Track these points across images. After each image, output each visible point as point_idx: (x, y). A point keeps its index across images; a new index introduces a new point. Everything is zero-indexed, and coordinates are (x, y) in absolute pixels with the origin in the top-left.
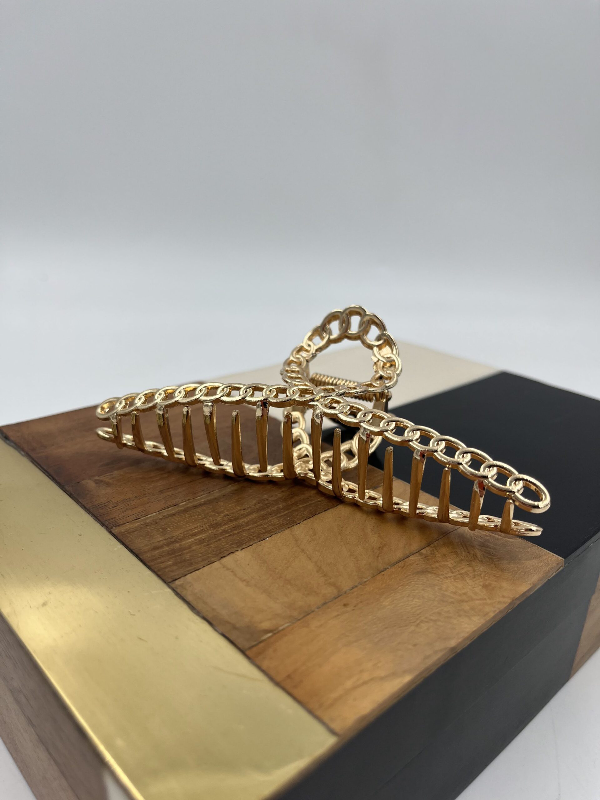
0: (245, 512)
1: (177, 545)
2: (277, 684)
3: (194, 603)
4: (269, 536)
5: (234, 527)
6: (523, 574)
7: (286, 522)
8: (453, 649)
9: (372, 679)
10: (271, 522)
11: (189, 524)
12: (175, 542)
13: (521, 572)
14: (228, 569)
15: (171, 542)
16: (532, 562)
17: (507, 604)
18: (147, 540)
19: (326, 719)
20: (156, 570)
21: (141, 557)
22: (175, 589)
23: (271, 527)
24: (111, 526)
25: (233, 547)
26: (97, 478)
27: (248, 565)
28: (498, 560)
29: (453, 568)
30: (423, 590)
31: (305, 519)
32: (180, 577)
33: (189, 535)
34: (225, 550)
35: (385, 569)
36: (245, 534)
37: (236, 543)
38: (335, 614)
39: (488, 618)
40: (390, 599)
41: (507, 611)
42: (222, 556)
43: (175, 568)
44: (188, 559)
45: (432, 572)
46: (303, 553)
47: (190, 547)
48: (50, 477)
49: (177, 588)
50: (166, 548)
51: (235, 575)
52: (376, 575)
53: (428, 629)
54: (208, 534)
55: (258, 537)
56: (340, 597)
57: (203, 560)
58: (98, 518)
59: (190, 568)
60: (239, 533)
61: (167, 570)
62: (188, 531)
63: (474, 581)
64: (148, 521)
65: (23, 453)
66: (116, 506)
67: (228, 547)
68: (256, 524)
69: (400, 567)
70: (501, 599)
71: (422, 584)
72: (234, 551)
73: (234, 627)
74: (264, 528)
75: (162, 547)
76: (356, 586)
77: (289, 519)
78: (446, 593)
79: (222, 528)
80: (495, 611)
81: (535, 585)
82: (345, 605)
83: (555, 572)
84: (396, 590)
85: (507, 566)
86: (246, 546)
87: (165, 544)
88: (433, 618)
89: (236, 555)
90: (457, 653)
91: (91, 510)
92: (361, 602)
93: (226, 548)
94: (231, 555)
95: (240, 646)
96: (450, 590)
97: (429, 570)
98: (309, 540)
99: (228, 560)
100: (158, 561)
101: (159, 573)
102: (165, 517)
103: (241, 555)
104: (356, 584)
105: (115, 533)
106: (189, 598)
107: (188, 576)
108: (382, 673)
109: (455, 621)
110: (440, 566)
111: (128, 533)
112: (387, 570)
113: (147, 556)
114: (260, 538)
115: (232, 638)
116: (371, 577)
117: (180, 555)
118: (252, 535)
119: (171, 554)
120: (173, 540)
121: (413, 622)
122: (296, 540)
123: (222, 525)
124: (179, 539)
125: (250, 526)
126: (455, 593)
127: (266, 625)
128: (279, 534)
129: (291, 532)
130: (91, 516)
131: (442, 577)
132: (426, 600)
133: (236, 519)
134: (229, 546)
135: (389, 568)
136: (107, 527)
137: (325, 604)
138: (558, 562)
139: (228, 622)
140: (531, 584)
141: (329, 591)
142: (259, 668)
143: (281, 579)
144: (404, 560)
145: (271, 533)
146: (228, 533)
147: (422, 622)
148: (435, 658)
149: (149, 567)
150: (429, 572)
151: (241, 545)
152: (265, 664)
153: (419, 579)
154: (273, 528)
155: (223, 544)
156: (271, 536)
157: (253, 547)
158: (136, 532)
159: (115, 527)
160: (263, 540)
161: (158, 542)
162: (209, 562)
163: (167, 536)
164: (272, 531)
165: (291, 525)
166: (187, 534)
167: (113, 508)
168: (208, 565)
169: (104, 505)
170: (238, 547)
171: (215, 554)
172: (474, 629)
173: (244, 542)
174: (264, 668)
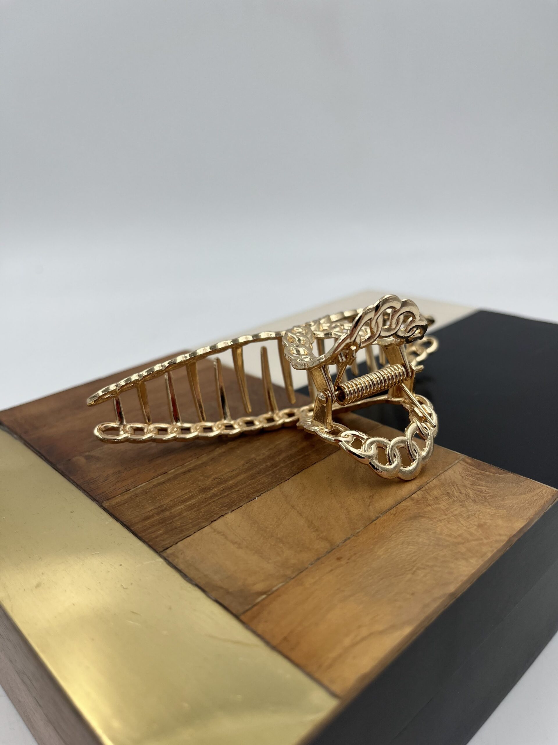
0: (234, 473)
1: (168, 513)
2: (274, 648)
3: (186, 571)
4: (258, 495)
5: (224, 490)
6: (519, 509)
7: (274, 480)
8: (452, 595)
9: (371, 634)
10: (259, 481)
11: (178, 491)
12: (166, 510)
13: (516, 508)
14: (219, 533)
15: (161, 510)
16: (526, 497)
17: (504, 542)
18: (137, 511)
19: (326, 682)
20: (147, 541)
21: (132, 529)
22: (167, 558)
23: (260, 486)
24: (102, 500)
25: (223, 510)
26: (87, 454)
27: (239, 526)
28: (491, 497)
29: (446, 509)
30: (418, 535)
31: (293, 474)
32: (171, 545)
33: (180, 502)
34: (215, 514)
35: (377, 518)
36: (234, 496)
37: (226, 506)
38: (330, 569)
39: (486, 559)
40: (384, 548)
41: (505, 549)
42: (213, 520)
43: (166, 536)
44: (179, 526)
45: (425, 516)
46: (294, 510)
47: (180, 514)
48: (42, 457)
49: (168, 557)
50: (157, 518)
51: (226, 538)
52: (368, 525)
53: (425, 576)
54: (197, 499)
55: (248, 497)
56: (334, 551)
57: (193, 526)
58: (89, 493)
59: (181, 535)
60: (228, 495)
61: (158, 540)
62: (178, 498)
63: (468, 522)
64: (138, 491)
65: (16, 436)
66: (106, 480)
67: (218, 511)
68: (245, 485)
69: (392, 514)
70: (498, 538)
71: (416, 530)
72: (224, 514)
73: (228, 592)
74: (253, 488)
75: (152, 516)
76: (349, 538)
77: (277, 476)
78: (441, 536)
79: (212, 492)
80: (493, 550)
81: (531, 520)
82: (339, 559)
83: (551, 505)
84: (390, 538)
85: (501, 503)
86: (236, 508)
87: (156, 513)
88: (430, 564)
89: (226, 517)
90: (457, 597)
91: (82, 486)
92: (355, 554)
93: (217, 511)
94: (222, 518)
95: (234, 611)
96: (444, 533)
97: (422, 515)
98: (299, 496)
99: (219, 524)
100: (149, 531)
101: (150, 543)
102: (155, 486)
103: (230, 517)
104: (348, 536)
105: (106, 507)
106: (181, 566)
107: (179, 544)
108: (381, 627)
109: (452, 565)
110: (433, 509)
111: (118, 506)
112: (380, 518)
113: (137, 527)
114: (250, 498)
115: (226, 604)
116: (363, 527)
117: (171, 523)
118: (241, 496)
119: (162, 523)
120: (163, 508)
121: (409, 570)
122: (286, 497)
123: (212, 488)
124: (169, 507)
125: (239, 487)
126: (450, 536)
127: (260, 587)
128: (269, 492)
129: (281, 489)
130: (82, 492)
131: (435, 520)
132: (421, 546)
133: (225, 481)
134: (219, 509)
135: (381, 517)
136: (98, 502)
137: (318, 559)
138: (553, 494)
139: (221, 588)
140: (527, 519)
141: (321, 546)
142: (255, 632)
143: (272, 538)
144: (396, 507)
145: (260, 492)
146: (217, 496)
147: (418, 569)
148: (435, 606)
149: (140, 539)
150: (422, 517)
151: (232, 506)
152: (260, 628)
153: (412, 525)
154: (262, 487)
155: (213, 508)
156: (260, 495)
157: (243, 508)
158: (127, 504)
159: (106, 501)
160: (253, 500)
161: (149, 511)
162: (199, 527)
163: (158, 505)
164: (261, 490)
165: (280, 482)
166: (176, 501)
167: (104, 482)
168: (199, 530)
169: (95, 480)
170: (228, 509)
171: (205, 519)
172: (473, 571)
173: (234, 504)
174: (259, 632)
